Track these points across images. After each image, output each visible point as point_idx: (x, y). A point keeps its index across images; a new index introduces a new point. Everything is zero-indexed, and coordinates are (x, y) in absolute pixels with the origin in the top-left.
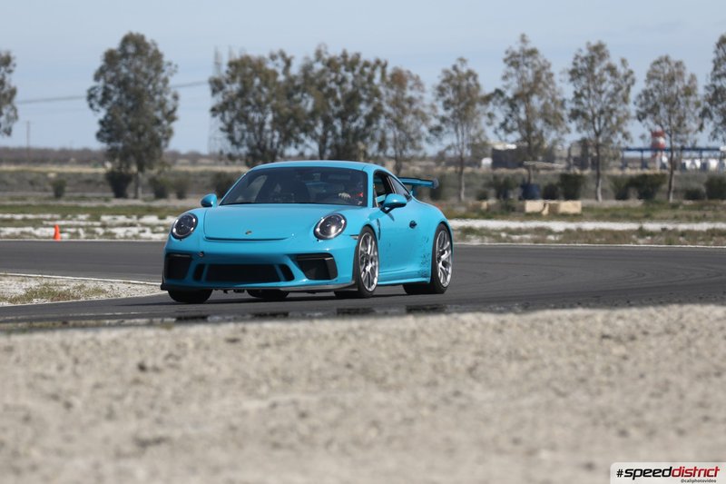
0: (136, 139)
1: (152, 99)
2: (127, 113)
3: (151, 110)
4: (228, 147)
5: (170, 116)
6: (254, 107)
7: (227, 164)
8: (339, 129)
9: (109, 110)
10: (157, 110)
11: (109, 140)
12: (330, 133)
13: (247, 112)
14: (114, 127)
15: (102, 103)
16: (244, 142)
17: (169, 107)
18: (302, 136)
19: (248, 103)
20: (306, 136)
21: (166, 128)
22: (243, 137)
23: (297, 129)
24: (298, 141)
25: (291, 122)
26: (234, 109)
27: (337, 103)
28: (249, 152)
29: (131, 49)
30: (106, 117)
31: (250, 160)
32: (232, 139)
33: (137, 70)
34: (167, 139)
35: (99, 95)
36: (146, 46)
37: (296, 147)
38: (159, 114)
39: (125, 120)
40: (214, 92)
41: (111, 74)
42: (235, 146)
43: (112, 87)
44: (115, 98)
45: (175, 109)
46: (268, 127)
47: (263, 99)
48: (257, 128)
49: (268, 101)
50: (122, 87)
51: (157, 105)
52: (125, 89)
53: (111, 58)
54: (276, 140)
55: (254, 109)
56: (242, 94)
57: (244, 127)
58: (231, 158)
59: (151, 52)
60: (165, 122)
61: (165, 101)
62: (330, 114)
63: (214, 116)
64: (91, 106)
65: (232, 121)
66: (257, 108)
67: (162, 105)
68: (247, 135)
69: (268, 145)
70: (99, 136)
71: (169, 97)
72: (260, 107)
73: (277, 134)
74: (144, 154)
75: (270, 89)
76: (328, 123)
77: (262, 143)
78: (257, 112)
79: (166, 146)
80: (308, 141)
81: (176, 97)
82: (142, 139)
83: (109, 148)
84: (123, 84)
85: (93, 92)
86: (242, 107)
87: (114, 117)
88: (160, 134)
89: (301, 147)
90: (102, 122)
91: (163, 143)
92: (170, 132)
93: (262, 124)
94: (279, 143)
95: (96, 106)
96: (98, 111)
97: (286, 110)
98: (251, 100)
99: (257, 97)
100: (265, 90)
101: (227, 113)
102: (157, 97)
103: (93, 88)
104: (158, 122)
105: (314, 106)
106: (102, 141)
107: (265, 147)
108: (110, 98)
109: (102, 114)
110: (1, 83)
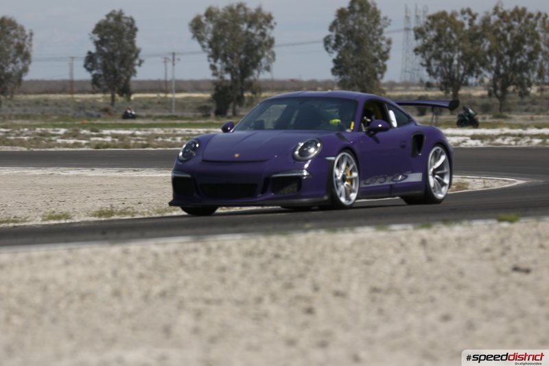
0: (360, 73)
1: (372, 44)
2: (354, 54)
3: (370, 51)
4: (426, 77)
5: (385, 56)
6: (446, 48)
7: (426, 90)
8: (508, 63)
9: (340, 52)
10: (375, 51)
11: (341, 74)
12: (502, 66)
13: (441, 52)
14: (344, 64)
15: (335, 47)
16: (439, 73)
17: (384, 49)
18: (481, 69)
19: (441, 46)
20: (483, 68)
21: (381, 65)
22: (437, 70)
23: (478, 64)
24: (479, 73)
25: (473, 59)
26: (431, 50)
27: (507, 45)
28: (442, 80)
29: (357, 7)
30: (337, 57)
31: (443, 87)
32: (429, 71)
33: (360, 23)
34: (382, 73)
35: (333, 42)
36: (368, 5)
37: (477, 77)
38: (376, 54)
39: (352, 59)
40: (417, 38)
41: (341, 26)
42: (432, 77)
43: (342, 36)
44: (344, 44)
45: (388, 50)
46: (456, 62)
47: (452, 42)
48: (448, 64)
49: (456, 44)
50: (349, 36)
51: (374, 48)
52: (352, 37)
53: (342, 14)
54: (461, 72)
55: (445, 50)
56: (437, 39)
57: (438, 62)
58: (429, 86)
59: (371, 10)
60: (380, 61)
61: (381, 44)
62: (502, 53)
63: (417, 54)
64: (327, 49)
65: (430, 58)
66: (448, 49)
67: (378, 47)
68: (440, 68)
69: (456, 75)
70: (333, 71)
71: (384, 43)
72: (449, 48)
73: (462, 67)
74: (365, 84)
75: (458, 35)
76: (500, 59)
77: (452, 74)
78: (447, 51)
79: (382, 77)
80: (485, 72)
81: (389, 42)
82: (364, 73)
83: (340, 79)
84: (350, 33)
85: (327, 40)
86: (437, 48)
87: (344, 57)
88: (377, 69)
89: (480, 77)
90: (335, 61)
91: (379, 76)
92: (384, 68)
93: (451, 60)
94: (464, 74)
95: (330, 49)
96: (332, 53)
97: (470, 49)
98: (443, 43)
99: (448, 41)
100: (454, 36)
101: (427, 53)
102: (375, 43)
103: (329, 37)
104: (376, 60)
105: (490, 46)
106: (336, 75)
107: (454, 76)
108: (341, 43)
109: (335, 55)
110: (263, 35)
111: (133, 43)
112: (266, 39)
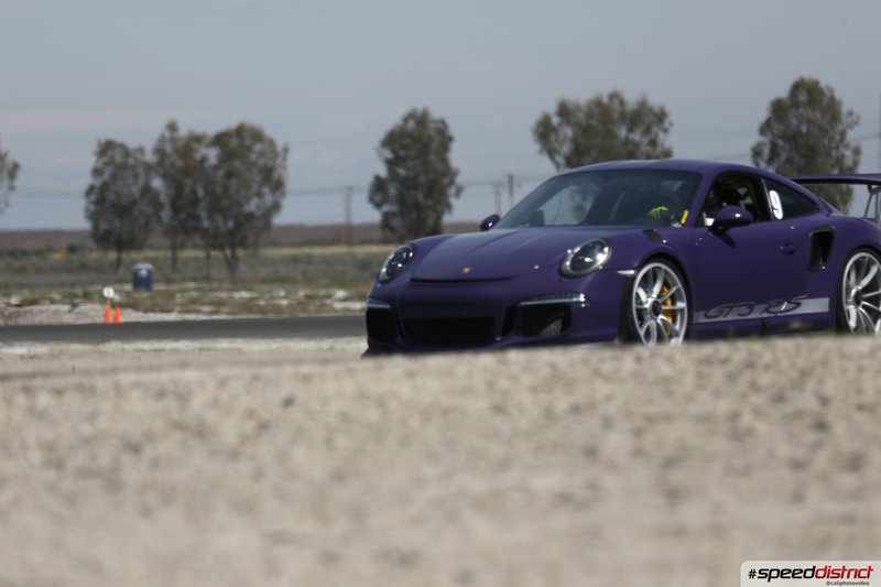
1: (828, 154)
3: (827, 167)
10: (833, 167)
15: (769, 162)
17: (848, 163)
21: (845, 191)
29: (803, 97)
33: (809, 122)
34: (846, 202)
35: (766, 151)
36: (821, 93)
41: (778, 128)
43: (780, 143)
44: (784, 156)
45: (856, 165)
50: (793, 143)
51: (833, 162)
52: (796, 145)
53: (779, 108)
59: (825, 101)
61: (844, 156)
67: (839, 161)
71: (848, 153)
81: (857, 152)
84: (793, 138)
85: (757, 150)
88: (838, 197)
92: (850, 193)
95: (763, 165)
102: (834, 153)
103: (759, 145)
108: (779, 155)
110: (653, 143)
111: (445, 161)
112: (659, 150)
